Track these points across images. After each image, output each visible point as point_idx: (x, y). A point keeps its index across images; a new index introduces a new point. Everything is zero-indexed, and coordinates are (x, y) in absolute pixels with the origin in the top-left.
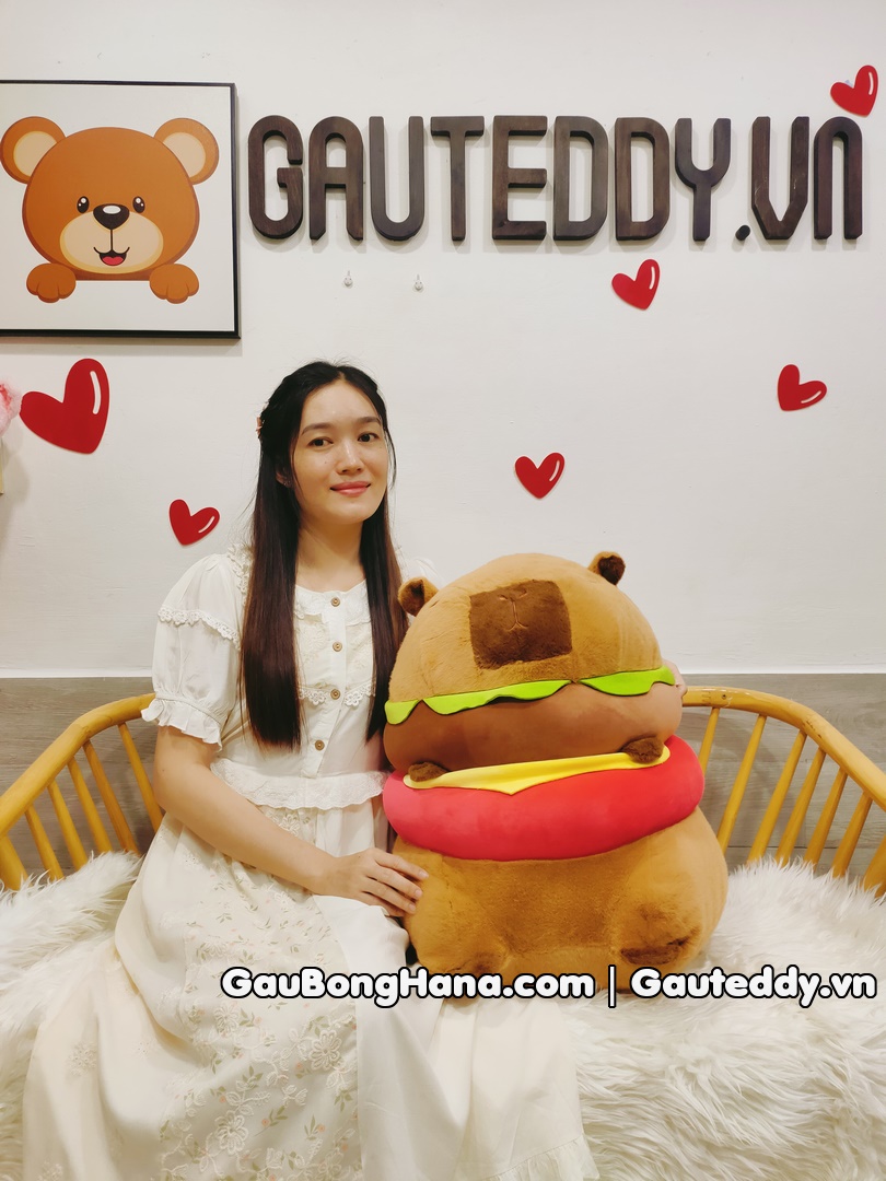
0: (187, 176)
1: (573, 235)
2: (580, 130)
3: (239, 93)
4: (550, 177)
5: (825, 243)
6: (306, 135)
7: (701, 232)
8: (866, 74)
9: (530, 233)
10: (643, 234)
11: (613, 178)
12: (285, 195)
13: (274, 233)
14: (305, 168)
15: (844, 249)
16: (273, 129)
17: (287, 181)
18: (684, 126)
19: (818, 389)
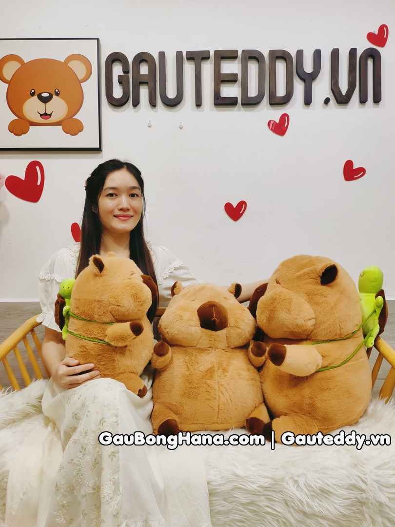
0: (78, 79)
1: (250, 103)
2: (253, 56)
3: (101, 42)
4: (240, 77)
5: (365, 105)
6: (130, 60)
7: (308, 101)
8: (383, 28)
9: (231, 102)
10: (282, 102)
11: (268, 77)
12: (122, 87)
13: (117, 104)
14: (130, 75)
15: (373, 107)
16: (116, 58)
17: (122, 81)
18: (300, 53)
19: (361, 171)
